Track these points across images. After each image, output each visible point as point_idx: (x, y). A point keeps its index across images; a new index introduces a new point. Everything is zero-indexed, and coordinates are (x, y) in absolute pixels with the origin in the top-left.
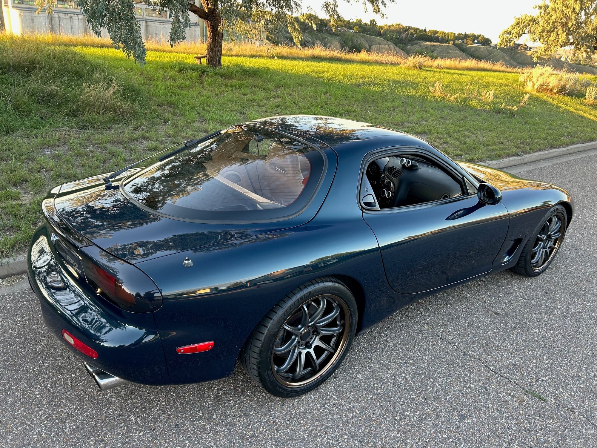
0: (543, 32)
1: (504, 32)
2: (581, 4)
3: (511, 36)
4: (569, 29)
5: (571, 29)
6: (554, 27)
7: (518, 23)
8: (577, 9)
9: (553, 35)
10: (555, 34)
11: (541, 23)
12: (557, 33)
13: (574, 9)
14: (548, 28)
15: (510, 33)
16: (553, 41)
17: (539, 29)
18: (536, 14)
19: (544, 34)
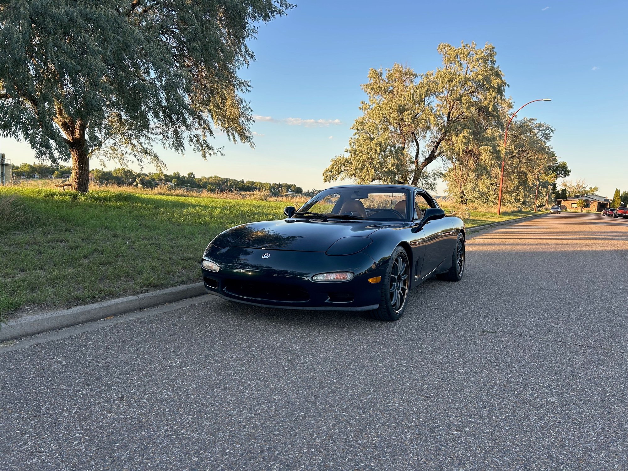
0: (356, 169)
1: (327, 171)
2: (380, 147)
3: (332, 174)
4: (375, 166)
5: (377, 166)
6: (364, 165)
7: (336, 164)
8: (378, 151)
9: (365, 171)
10: (366, 170)
11: (354, 162)
12: (367, 169)
13: (376, 151)
14: (360, 166)
15: (331, 171)
16: (366, 176)
17: (354, 167)
18: (347, 155)
19: (358, 171)
